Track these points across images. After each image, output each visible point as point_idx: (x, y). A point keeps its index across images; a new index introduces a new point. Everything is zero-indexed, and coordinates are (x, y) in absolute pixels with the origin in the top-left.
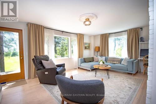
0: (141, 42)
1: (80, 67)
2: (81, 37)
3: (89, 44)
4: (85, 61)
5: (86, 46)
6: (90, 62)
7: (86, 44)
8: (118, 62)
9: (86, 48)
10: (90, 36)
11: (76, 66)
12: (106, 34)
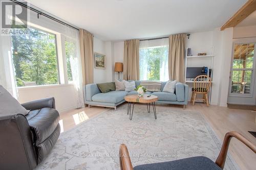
0: (189, 57)
1: (90, 103)
2: (87, 37)
3: (103, 57)
4: (100, 89)
5: (98, 59)
6: (110, 90)
7: (98, 55)
8: (158, 89)
9: (97, 64)
10: (104, 42)
11: (80, 102)
12: (134, 41)
